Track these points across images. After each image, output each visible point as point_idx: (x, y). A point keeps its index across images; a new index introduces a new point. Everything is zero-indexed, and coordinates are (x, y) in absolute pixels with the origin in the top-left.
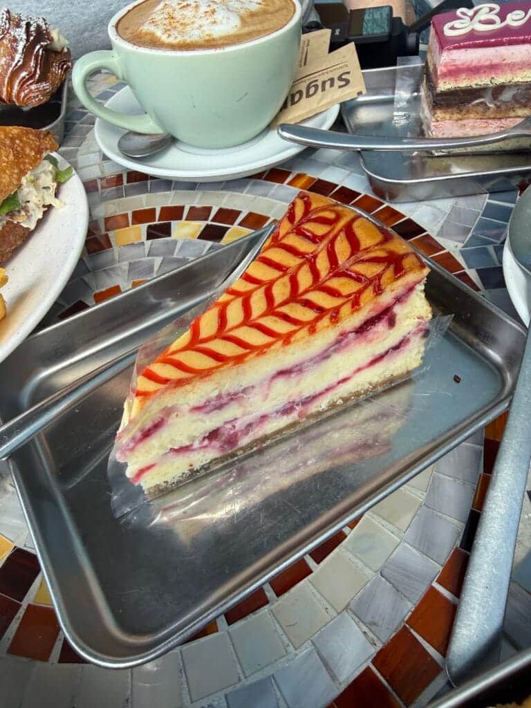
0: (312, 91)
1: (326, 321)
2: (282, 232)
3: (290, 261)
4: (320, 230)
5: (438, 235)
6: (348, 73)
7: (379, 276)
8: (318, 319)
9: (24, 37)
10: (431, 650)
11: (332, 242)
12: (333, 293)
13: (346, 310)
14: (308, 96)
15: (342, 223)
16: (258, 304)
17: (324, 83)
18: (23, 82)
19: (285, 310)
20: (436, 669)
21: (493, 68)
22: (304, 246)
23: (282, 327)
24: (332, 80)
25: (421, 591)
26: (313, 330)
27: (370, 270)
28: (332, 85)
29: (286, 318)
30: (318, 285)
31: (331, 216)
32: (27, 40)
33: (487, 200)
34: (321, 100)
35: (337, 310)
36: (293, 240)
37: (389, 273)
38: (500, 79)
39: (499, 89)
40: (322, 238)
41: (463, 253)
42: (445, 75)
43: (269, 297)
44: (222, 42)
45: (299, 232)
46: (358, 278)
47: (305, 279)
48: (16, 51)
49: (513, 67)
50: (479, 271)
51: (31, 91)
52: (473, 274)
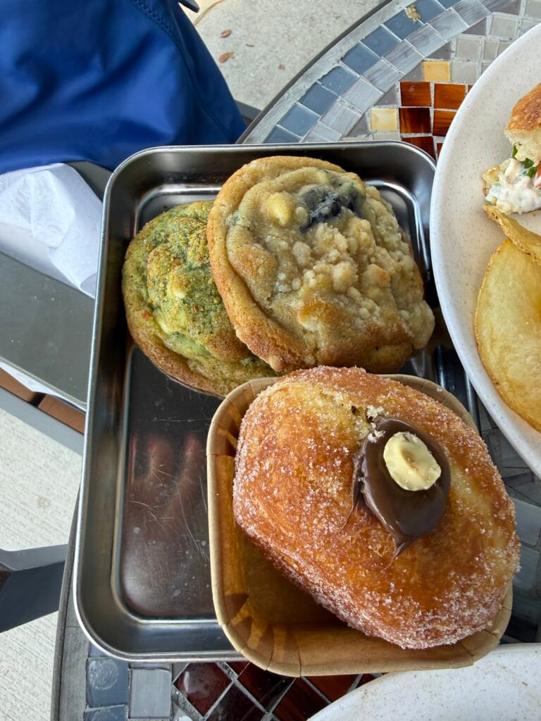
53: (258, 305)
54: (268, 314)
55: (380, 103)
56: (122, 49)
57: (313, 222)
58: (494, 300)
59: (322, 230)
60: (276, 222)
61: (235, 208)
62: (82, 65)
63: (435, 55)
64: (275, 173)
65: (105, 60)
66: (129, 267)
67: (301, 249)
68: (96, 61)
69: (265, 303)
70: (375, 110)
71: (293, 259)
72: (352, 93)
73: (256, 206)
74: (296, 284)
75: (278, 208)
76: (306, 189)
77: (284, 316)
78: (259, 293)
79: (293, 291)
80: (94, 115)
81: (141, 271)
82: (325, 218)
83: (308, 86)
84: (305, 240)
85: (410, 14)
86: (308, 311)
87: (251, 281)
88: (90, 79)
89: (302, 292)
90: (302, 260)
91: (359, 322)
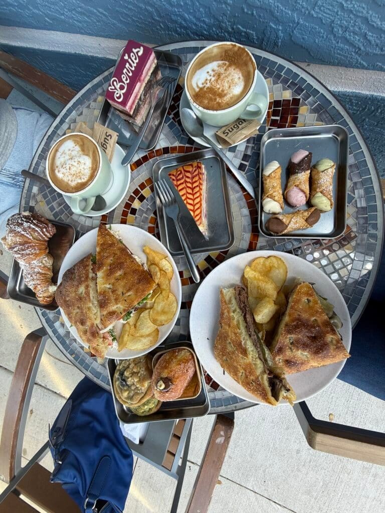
0: (105, 146)
1: (201, 186)
2: (176, 183)
3: (184, 185)
4: (181, 176)
5: (172, 145)
6: (107, 133)
7: (199, 172)
8: (200, 187)
9: (29, 224)
10: (251, 200)
11: (185, 175)
12: (196, 182)
13: (201, 182)
14: (106, 149)
15: (183, 171)
16: (190, 196)
17: (105, 141)
18: (47, 231)
19: (194, 192)
20: (254, 201)
21: (136, 97)
22: (182, 181)
23: (198, 194)
24: (105, 138)
25: (243, 197)
26: (201, 189)
27: (196, 173)
28: (108, 140)
29: (196, 193)
30: (192, 184)
31: (179, 172)
32: (31, 223)
33: (167, 125)
34: (110, 146)
35: (200, 183)
36: (179, 183)
37: (199, 170)
38: (139, 97)
39: (140, 99)
40: (183, 176)
41: (180, 143)
42: (130, 111)
43: (190, 194)
44: (94, 166)
45: (178, 180)
46: (196, 176)
47: (190, 185)
48: (34, 228)
49: (139, 92)
50: (188, 143)
51: (51, 230)
52: (187, 145)
53: (145, 395)
54: (146, 393)
55: (97, 361)
56: (86, 418)
57: (127, 385)
58: (136, 347)
59: (129, 383)
60: (128, 393)
61: (127, 402)
62: (93, 428)
63: (83, 350)
64: (118, 393)
65: (90, 423)
66: (143, 415)
67: (133, 388)
68: (91, 425)
69: (144, 394)
70: (99, 362)
71: (135, 389)
72: (95, 367)
73: (126, 398)
74: (139, 388)
75: (125, 394)
76: (121, 387)
77: (146, 390)
78: (143, 395)
79: (141, 389)
80: (105, 419)
81: (143, 412)
82: (126, 382)
83: (95, 378)
84: (131, 386)
85: (74, 356)
86: (143, 386)
87: (140, 397)
88: (96, 424)
89: (141, 387)
90: (135, 387)
91: (145, 374)
